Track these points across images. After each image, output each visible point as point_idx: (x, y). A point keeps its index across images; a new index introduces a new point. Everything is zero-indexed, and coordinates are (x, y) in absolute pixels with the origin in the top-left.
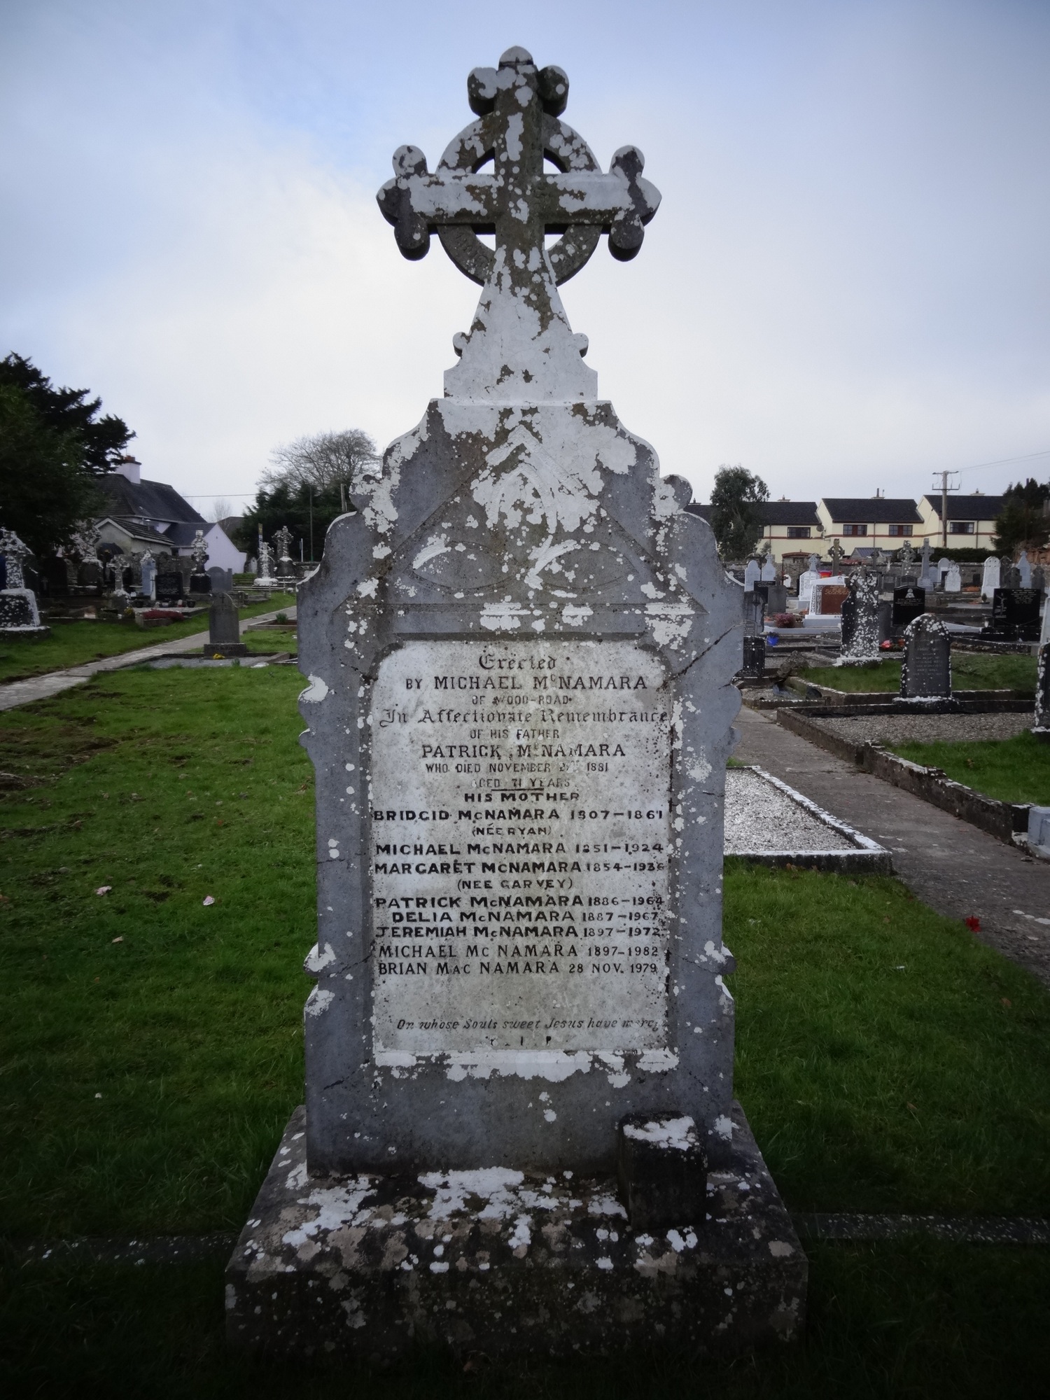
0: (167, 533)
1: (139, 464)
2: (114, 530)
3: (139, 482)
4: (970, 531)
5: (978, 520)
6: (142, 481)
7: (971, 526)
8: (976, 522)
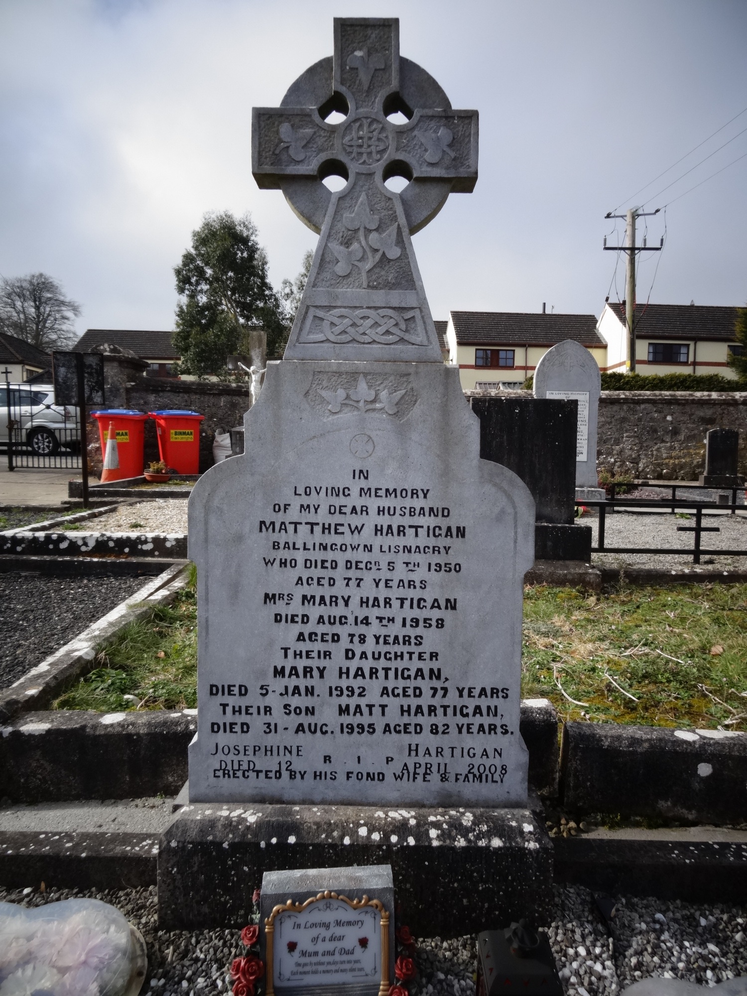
4: (683, 358)
5: (696, 339)
7: (683, 350)
8: (692, 344)
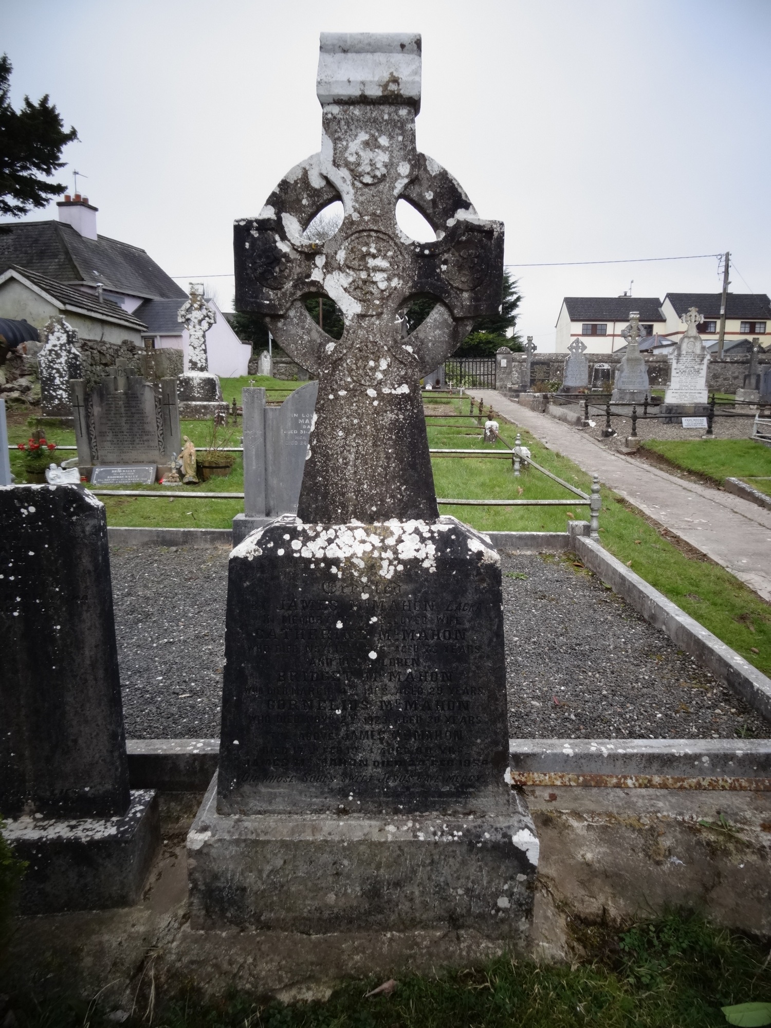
0: (137, 313)
1: (95, 209)
2: (25, 294)
3: (96, 239)
6: (99, 236)
